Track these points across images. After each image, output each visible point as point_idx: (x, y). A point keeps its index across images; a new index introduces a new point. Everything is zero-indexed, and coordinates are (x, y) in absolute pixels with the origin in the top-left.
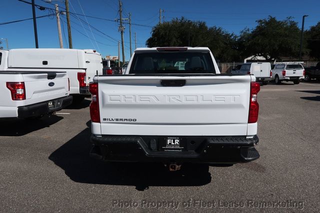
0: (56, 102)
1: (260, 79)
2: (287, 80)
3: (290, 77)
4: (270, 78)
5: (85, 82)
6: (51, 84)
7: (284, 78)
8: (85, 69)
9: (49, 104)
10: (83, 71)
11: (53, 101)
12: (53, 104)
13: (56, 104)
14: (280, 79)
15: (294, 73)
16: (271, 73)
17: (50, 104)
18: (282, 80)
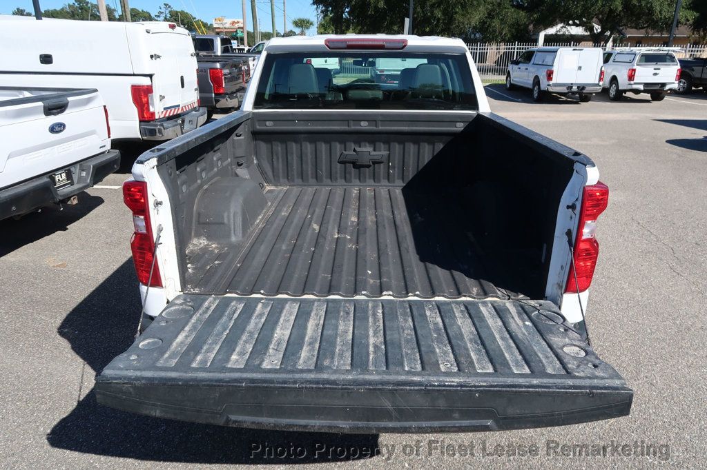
0: (75, 171)
1: (575, 88)
2: (637, 92)
3: (646, 84)
4: (598, 85)
5: (152, 109)
6: (57, 129)
7: (629, 87)
8: (151, 76)
9: (57, 178)
10: (145, 82)
11: (68, 169)
12: (69, 176)
13: (75, 177)
14: (620, 88)
15: (655, 74)
16: (602, 73)
17: (61, 178)
18: (625, 91)
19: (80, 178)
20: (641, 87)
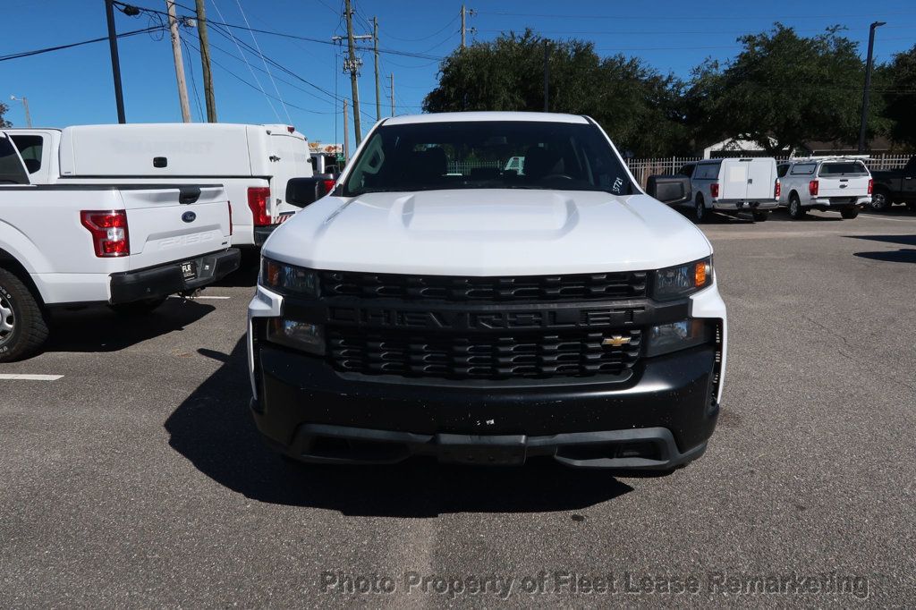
0: (200, 263)
1: (746, 204)
2: (823, 208)
3: (832, 199)
4: (774, 200)
5: (268, 214)
6: (188, 217)
7: (812, 202)
8: (269, 178)
9: (184, 268)
10: (263, 183)
11: (193, 260)
12: (194, 269)
13: (199, 270)
14: (802, 204)
15: (843, 187)
16: (777, 187)
17: (186, 268)
18: (809, 208)
19: (203, 271)
20: (827, 202)
